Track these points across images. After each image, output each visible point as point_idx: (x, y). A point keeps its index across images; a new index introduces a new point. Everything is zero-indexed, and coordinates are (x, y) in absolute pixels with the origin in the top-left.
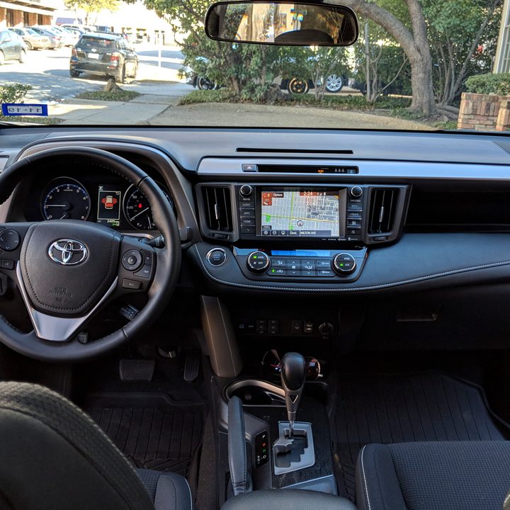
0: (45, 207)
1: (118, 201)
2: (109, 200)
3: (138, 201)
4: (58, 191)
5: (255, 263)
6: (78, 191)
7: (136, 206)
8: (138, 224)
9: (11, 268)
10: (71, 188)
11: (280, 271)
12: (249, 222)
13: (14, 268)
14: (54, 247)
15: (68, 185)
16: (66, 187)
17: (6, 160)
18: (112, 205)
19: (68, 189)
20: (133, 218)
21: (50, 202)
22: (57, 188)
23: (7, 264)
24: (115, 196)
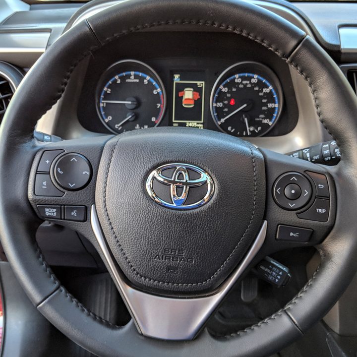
0: (101, 105)
1: (201, 95)
2: (188, 94)
3: (229, 95)
4: (119, 81)
6: (146, 82)
7: (226, 102)
8: (229, 128)
9: (82, 219)
10: (136, 77)
13: (86, 218)
14: (154, 178)
15: (132, 73)
16: (129, 76)
17: (47, 35)
18: (192, 102)
19: (132, 80)
20: (223, 120)
21: (107, 96)
22: (117, 77)
23: (74, 213)
24: (197, 89)
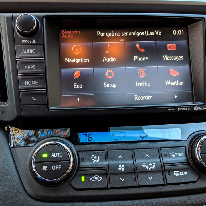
5: (45, 168)
11: (96, 178)
12: (34, 83)
